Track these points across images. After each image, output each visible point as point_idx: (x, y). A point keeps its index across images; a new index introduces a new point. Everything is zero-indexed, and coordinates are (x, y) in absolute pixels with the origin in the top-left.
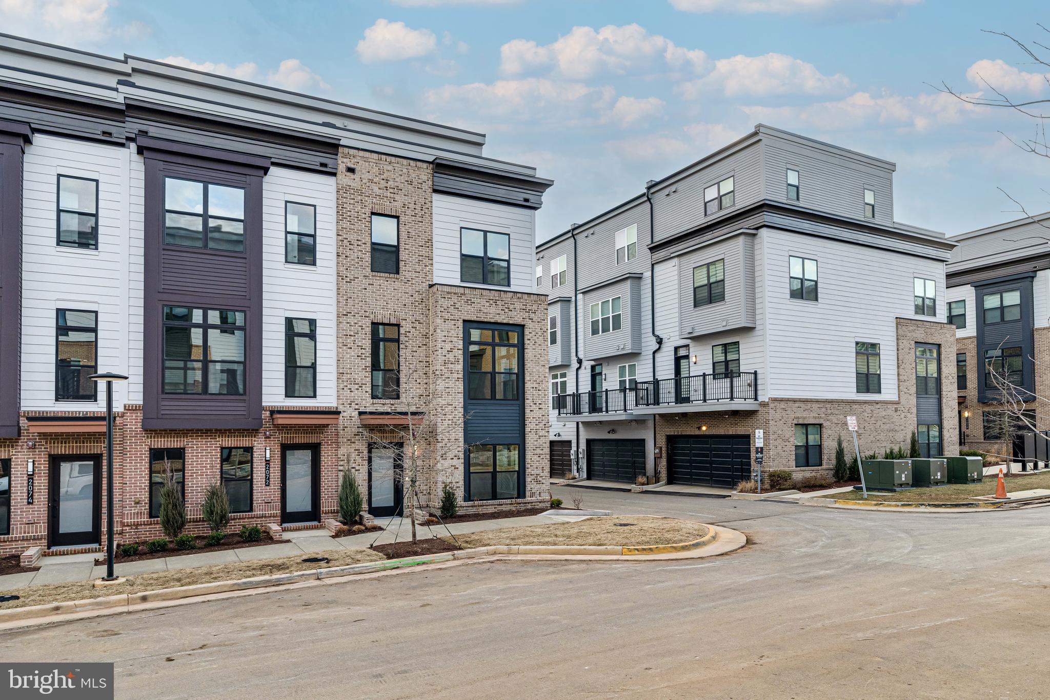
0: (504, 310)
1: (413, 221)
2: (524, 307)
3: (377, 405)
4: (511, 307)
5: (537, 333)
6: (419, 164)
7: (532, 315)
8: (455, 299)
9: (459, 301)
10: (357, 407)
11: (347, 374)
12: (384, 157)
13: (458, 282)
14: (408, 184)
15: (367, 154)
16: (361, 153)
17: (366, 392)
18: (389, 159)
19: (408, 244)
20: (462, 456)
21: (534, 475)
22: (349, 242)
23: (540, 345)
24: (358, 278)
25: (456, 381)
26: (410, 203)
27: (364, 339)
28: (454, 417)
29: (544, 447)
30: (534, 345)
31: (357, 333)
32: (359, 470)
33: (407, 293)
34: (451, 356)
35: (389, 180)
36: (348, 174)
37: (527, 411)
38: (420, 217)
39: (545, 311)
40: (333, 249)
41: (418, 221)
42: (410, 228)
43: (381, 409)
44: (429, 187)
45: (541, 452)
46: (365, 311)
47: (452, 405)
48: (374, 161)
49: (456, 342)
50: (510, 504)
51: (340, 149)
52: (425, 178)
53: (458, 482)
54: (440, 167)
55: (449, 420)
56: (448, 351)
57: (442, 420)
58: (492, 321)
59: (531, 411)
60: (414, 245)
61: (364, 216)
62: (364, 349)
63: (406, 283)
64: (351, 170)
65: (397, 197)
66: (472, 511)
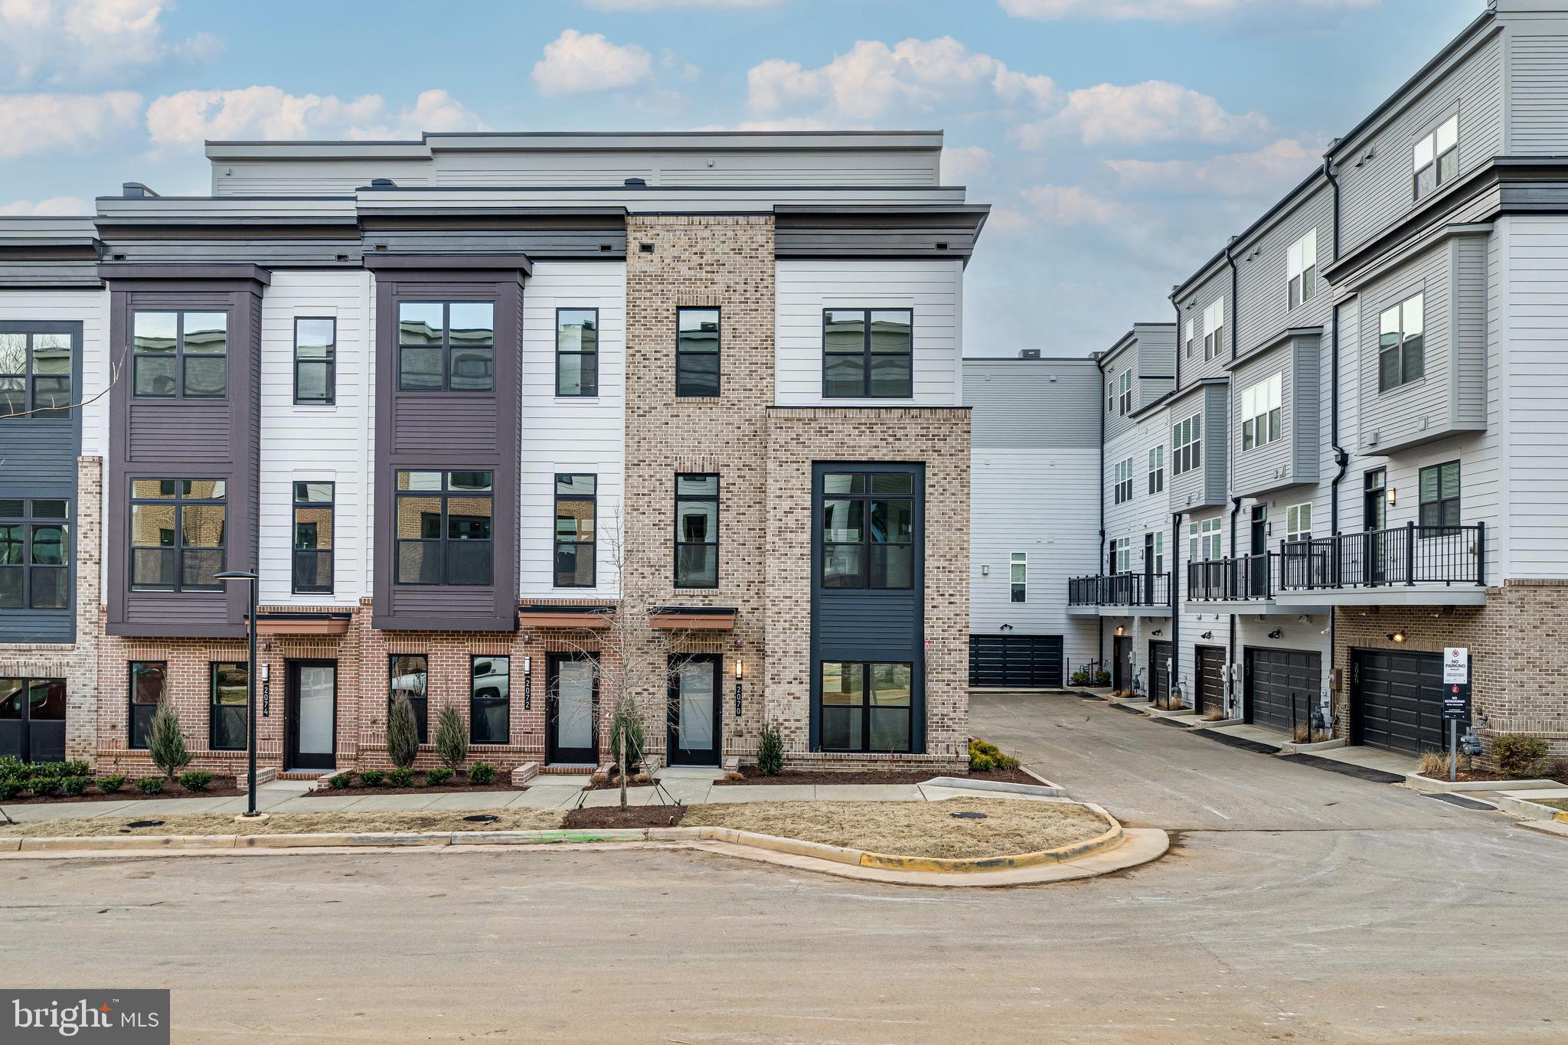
0: (885, 439)
1: (742, 310)
2: (924, 432)
3: (682, 597)
4: (900, 433)
5: (948, 475)
6: (753, 219)
7: (939, 445)
8: (799, 428)
9: (806, 432)
10: (651, 600)
11: (638, 551)
12: (696, 219)
13: (818, 400)
14: (735, 254)
15: (671, 220)
16: (663, 220)
17: (666, 578)
18: (704, 220)
19: (733, 348)
20: (806, 678)
21: (937, 715)
22: (643, 355)
23: (953, 494)
24: (656, 408)
25: (799, 559)
26: (737, 283)
27: (664, 499)
28: (794, 617)
29: (958, 670)
30: (942, 494)
31: (654, 491)
32: (654, 694)
33: (731, 424)
34: (790, 521)
35: (704, 253)
36: (644, 254)
37: (928, 607)
38: (753, 302)
39: (966, 436)
40: (622, 369)
41: (751, 310)
42: (736, 322)
43: (688, 604)
44: (770, 253)
45: (952, 677)
46: (665, 458)
47: (791, 597)
48: (682, 228)
49: (799, 497)
50: (891, 761)
51: (630, 220)
52: (761, 239)
53: (798, 720)
54: (785, 218)
55: (785, 621)
56: (785, 512)
57: (773, 621)
58: (864, 459)
59: (934, 607)
60: (743, 348)
61: (665, 314)
62: (664, 514)
63: (730, 408)
64: (647, 248)
65: (717, 277)
66: (821, 768)
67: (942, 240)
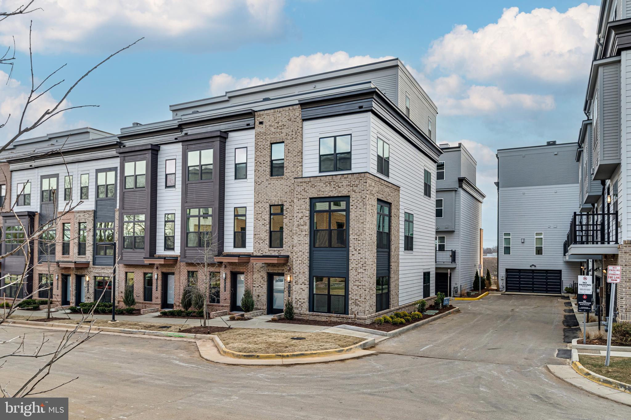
0: (335, 188)
1: (291, 142)
2: (349, 184)
3: (271, 251)
4: (340, 185)
5: (358, 200)
6: (295, 107)
7: (355, 188)
8: (305, 185)
9: (307, 187)
10: (262, 252)
11: (258, 234)
12: (276, 110)
13: (317, 174)
14: (289, 121)
15: (268, 112)
16: (266, 112)
17: (266, 244)
18: (279, 110)
19: (288, 157)
20: (307, 283)
21: (354, 299)
22: (260, 162)
23: (360, 208)
24: (263, 181)
25: (304, 236)
26: (289, 132)
27: (266, 215)
28: (303, 259)
29: (362, 281)
30: (356, 209)
31: (263, 212)
32: (262, 287)
33: (287, 185)
34: (302, 222)
35: (279, 122)
36: (260, 125)
37: (350, 255)
38: (295, 139)
39: (365, 184)
40: (253, 168)
41: (294, 142)
42: (289, 147)
43: (273, 254)
44: (300, 119)
45: (359, 284)
46: (266, 199)
47: (302, 251)
48: (272, 114)
49: (305, 212)
50: (337, 317)
51: (256, 113)
52: (297, 114)
53: (304, 299)
54: (304, 105)
55: (300, 260)
56: (300, 218)
57: (296, 260)
58: (327, 196)
59: (352, 255)
60: (291, 156)
61: (267, 146)
62: (266, 220)
63: (287, 180)
64: (261, 123)
65: (283, 131)
66: (312, 318)
67: (361, 105)
